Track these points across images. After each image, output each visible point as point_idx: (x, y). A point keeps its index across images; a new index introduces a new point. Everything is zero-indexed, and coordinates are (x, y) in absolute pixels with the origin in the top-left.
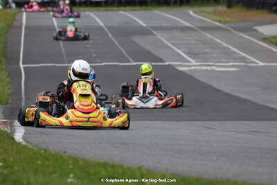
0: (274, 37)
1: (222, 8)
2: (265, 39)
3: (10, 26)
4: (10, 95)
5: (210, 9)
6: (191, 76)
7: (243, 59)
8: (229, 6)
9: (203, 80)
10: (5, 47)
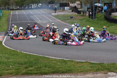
0: (54, 15)
1: (46, 9)
2: (53, 16)
3: (9, 14)
4: (7, 29)
5: (44, 10)
6: (39, 24)
7: (49, 20)
8: (48, 9)
9: (41, 25)
10: (8, 19)
